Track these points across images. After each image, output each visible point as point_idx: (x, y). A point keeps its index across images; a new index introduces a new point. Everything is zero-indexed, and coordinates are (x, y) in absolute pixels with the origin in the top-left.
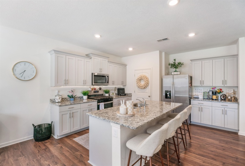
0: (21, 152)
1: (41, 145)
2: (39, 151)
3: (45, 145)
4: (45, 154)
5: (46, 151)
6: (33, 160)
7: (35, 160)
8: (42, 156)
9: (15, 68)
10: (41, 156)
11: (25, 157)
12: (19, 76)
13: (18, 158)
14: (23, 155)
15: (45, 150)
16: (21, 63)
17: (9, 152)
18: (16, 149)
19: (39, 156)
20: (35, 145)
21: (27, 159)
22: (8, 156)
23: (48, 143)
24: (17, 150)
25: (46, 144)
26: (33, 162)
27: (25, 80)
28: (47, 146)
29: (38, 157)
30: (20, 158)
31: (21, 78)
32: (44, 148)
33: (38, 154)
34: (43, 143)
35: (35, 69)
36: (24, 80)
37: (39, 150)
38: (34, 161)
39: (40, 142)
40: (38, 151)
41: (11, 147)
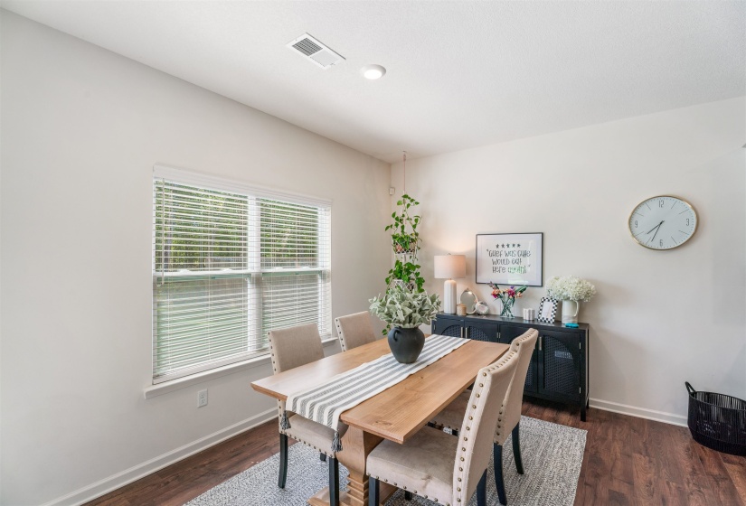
0: (645, 443)
1: (707, 458)
2: (693, 469)
3: (720, 466)
4: (711, 492)
5: (718, 484)
6: (668, 483)
7: (673, 485)
8: (700, 491)
9: (636, 217)
10: (695, 488)
11: (650, 462)
12: (646, 239)
13: (634, 455)
14: (648, 454)
15: (717, 479)
16: (650, 203)
17: (619, 429)
18: (635, 431)
19: (688, 483)
20: (688, 449)
21: (653, 470)
22: (614, 436)
23: (736, 467)
24: (636, 434)
25: (726, 464)
26: (667, 489)
27: (663, 248)
28: (730, 472)
29: (686, 485)
30: (638, 456)
31: (650, 244)
32: (716, 472)
33: (689, 476)
34: (716, 457)
35: (693, 212)
36: (660, 248)
37: (696, 467)
38: (670, 488)
39: (707, 449)
40: (690, 470)
41: (626, 420)
